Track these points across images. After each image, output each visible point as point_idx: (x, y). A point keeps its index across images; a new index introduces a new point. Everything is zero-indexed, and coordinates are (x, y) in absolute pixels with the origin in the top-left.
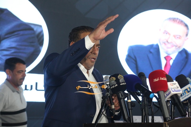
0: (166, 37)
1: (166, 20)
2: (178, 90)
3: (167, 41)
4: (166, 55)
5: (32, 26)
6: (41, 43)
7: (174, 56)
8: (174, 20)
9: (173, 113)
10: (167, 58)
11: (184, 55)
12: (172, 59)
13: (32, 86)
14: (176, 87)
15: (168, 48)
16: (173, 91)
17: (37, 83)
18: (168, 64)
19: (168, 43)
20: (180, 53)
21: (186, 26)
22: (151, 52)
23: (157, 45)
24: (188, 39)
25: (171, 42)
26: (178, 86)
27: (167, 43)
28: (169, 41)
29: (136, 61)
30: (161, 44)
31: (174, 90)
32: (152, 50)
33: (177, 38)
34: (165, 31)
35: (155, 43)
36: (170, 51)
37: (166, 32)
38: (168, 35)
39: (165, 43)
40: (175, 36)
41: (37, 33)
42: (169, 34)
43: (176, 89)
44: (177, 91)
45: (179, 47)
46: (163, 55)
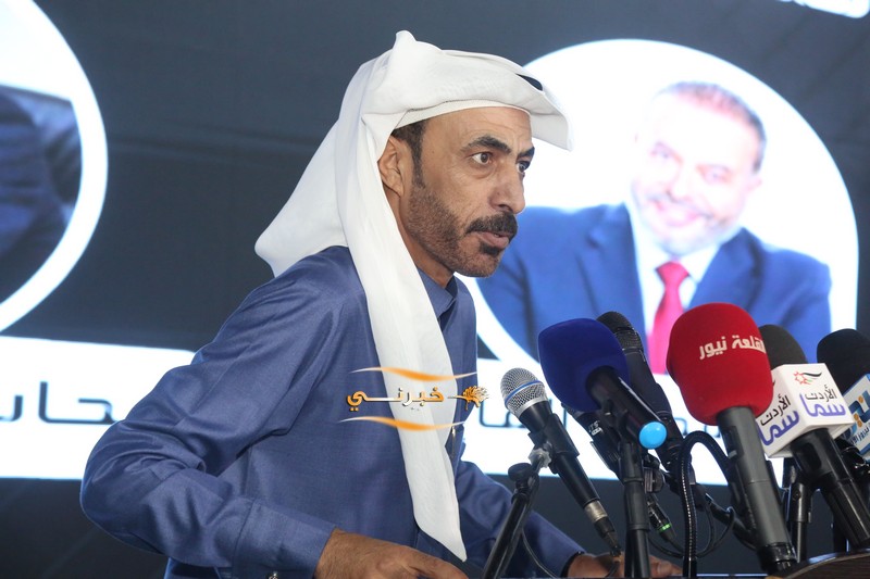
0: (661, 172)
1: (662, 92)
2: (836, 408)
3: (669, 193)
4: (663, 259)
5: (26, 104)
6: (69, 188)
7: (698, 264)
8: (700, 92)
9: (800, 524)
10: (670, 273)
11: (746, 261)
12: (687, 275)
13: (19, 401)
14: (823, 391)
15: (673, 224)
16: (813, 411)
17: (44, 387)
18: (672, 299)
19: (674, 200)
20: (728, 248)
21: (755, 122)
22: (593, 244)
23: (623, 212)
24: (760, 183)
25: (687, 199)
26: (832, 385)
27: (665, 201)
28: (678, 192)
29: (524, 283)
30: (638, 205)
31: (817, 406)
32: (599, 235)
33: (715, 176)
34: (660, 144)
35: (612, 200)
36: (681, 238)
37: (663, 151)
38: (671, 162)
39: (656, 201)
40: (702, 170)
41: (49, 136)
42: (679, 160)
43: (823, 403)
44: (831, 414)
45: (724, 222)
46: (648, 259)
